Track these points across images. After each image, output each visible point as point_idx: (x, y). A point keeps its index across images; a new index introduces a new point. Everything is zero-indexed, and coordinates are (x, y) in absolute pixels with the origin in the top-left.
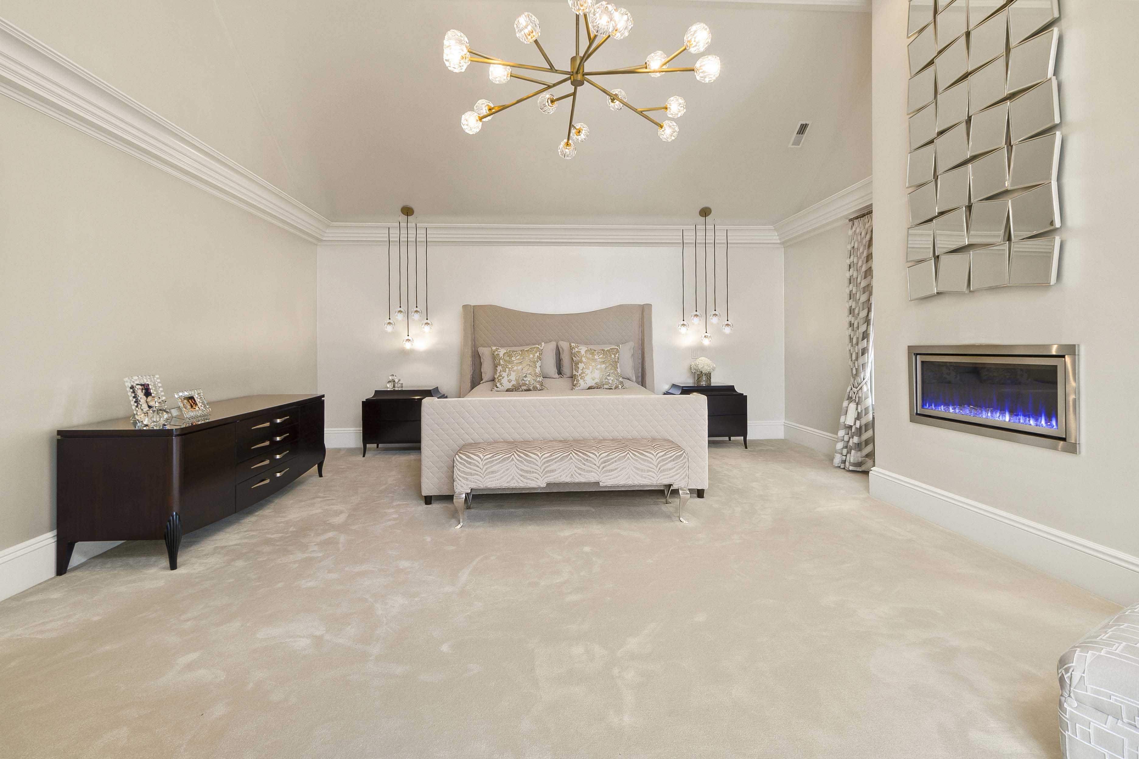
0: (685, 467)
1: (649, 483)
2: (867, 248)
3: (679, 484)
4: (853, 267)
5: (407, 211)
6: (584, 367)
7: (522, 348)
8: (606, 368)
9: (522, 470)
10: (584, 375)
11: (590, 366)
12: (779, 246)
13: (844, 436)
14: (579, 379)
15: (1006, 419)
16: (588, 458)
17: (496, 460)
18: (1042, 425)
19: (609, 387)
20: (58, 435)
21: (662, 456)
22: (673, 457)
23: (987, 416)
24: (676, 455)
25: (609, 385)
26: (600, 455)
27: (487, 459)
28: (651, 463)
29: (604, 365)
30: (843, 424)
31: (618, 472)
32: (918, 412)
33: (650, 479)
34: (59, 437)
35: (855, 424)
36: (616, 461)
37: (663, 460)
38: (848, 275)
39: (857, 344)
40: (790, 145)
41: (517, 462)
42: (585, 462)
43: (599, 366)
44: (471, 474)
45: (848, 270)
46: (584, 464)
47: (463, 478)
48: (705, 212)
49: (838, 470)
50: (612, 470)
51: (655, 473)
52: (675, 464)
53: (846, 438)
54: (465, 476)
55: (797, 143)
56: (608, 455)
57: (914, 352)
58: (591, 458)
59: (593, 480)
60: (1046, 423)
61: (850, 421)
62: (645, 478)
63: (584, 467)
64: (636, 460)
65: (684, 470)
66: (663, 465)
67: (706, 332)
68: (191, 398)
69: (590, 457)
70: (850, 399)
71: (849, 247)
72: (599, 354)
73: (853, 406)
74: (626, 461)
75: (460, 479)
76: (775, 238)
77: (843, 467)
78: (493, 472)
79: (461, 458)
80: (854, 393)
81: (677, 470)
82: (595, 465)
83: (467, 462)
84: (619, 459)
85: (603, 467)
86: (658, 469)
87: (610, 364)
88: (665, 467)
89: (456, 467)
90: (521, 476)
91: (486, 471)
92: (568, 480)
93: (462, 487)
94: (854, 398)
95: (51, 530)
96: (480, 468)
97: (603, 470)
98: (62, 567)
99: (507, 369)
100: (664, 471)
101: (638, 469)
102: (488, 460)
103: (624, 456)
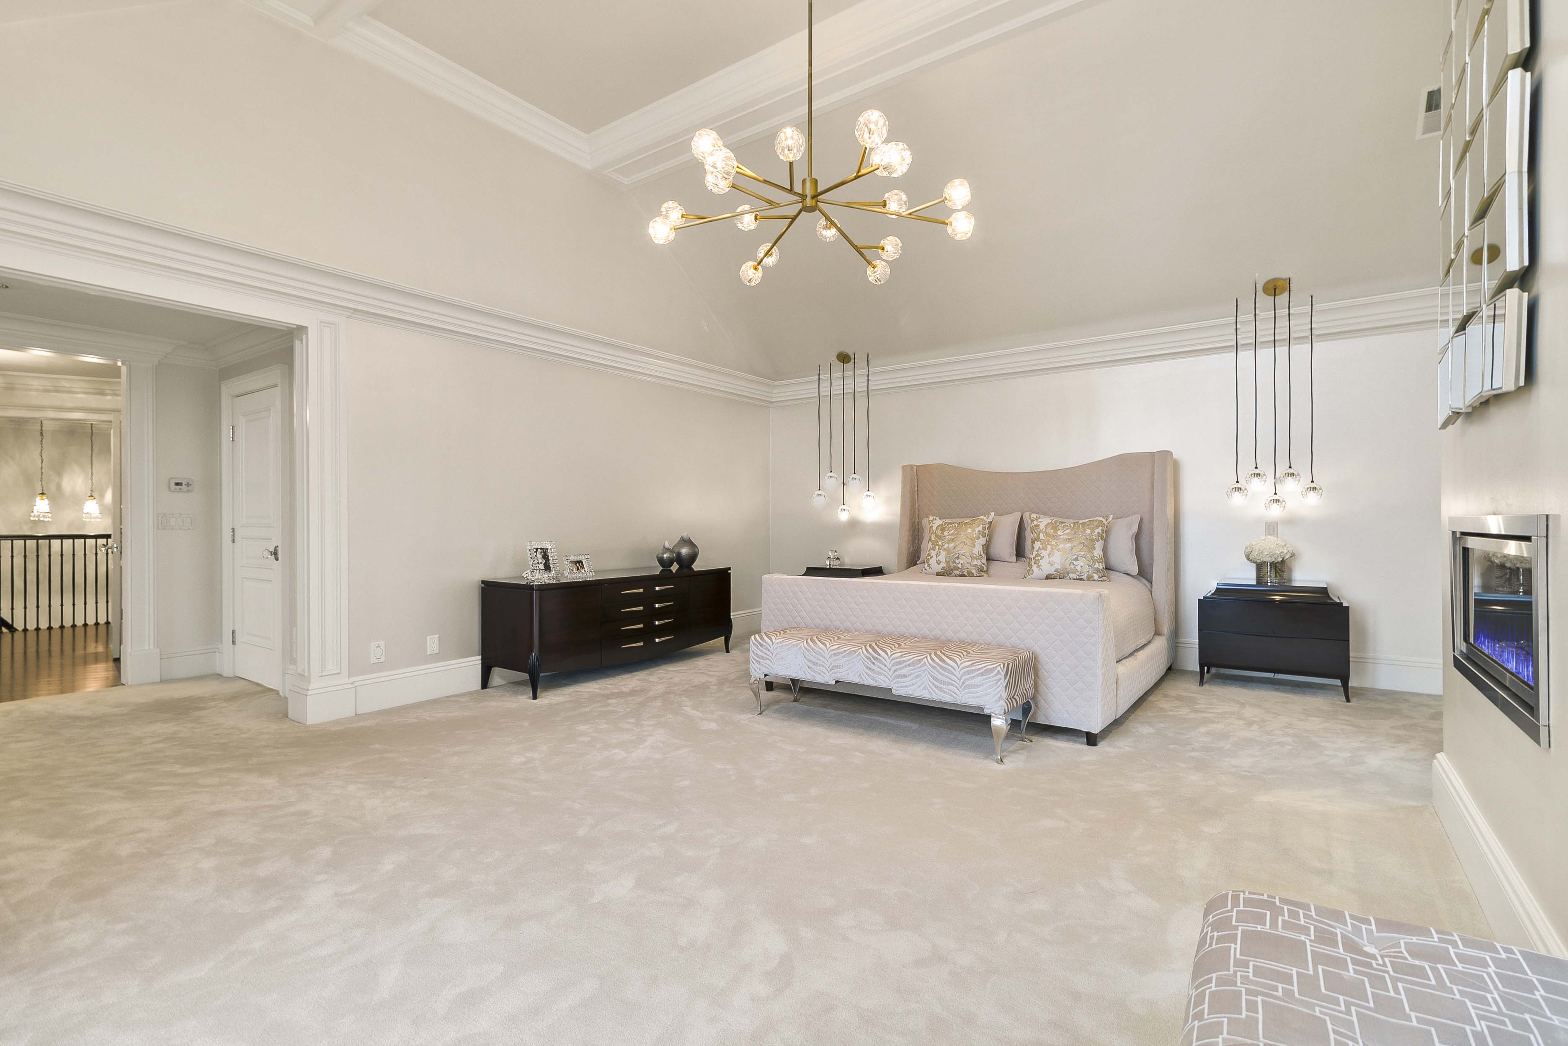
0: (999, 686)
1: (951, 701)
3: (991, 709)
5: (844, 358)
6: (1041, 547)
7: (959, 520)
8: (1072, 549)
9: (809, 661)
10: (1039, 558)
11: (1048, 546)
14: (1033, 564)
16: (878, 657)
17: (786, 646)
19: (1078, 577)
20: (482, 583)
21: (967, 667)
22: (982, 671)
24: (986, 668)
25: (1077, 573)
26: (892, 655)
27: (778, 643)
28: (952, 673)
29: (1070, 545)
31: (913, 679)
33: (952, 696)
34: (483, 585)
36: (909, 665)
37: (968, 672)
40: (1419, 135)
41: (805, 651)
42: (874, 661)
43: (1062, 546)
44: (763, 658)
46: (874, 663)
47: (756, 661)
48: (1274, 287)
50: (905, 676)
51: (957, 687)
52: (984, 680)
54: (758, 659)
56: (901, 656)
58: (882, 657)
59: (884, 686)
62: (945, 692)
63: (873, 667)
64: (933, 667)
65: (997, 691)
66: (968, 679)
68: (580, 562)
69: (880, 655)
72: (1065, 529)
74: (921, 667)
75: (754, 661)
78: (782, 659)
79: (756, 640)
81: (987, 688)
82: (886, 666)
83: (760, 643)
84: (913, 664)
85: (895, 671)
86: (961, 683)
87: (1080, 543)
88: (971, 682)
89: (752, 648)
90: (809, 667)
92: (856, 680)
93: (755, 670)
95: (479, 655)
96: (771, 653)
97: (895, 674)
98: (485, 684)
99: (937, 547)
100: (969, 687)
101: (936, 679)
102: (778, 645)
103: (920, 659)
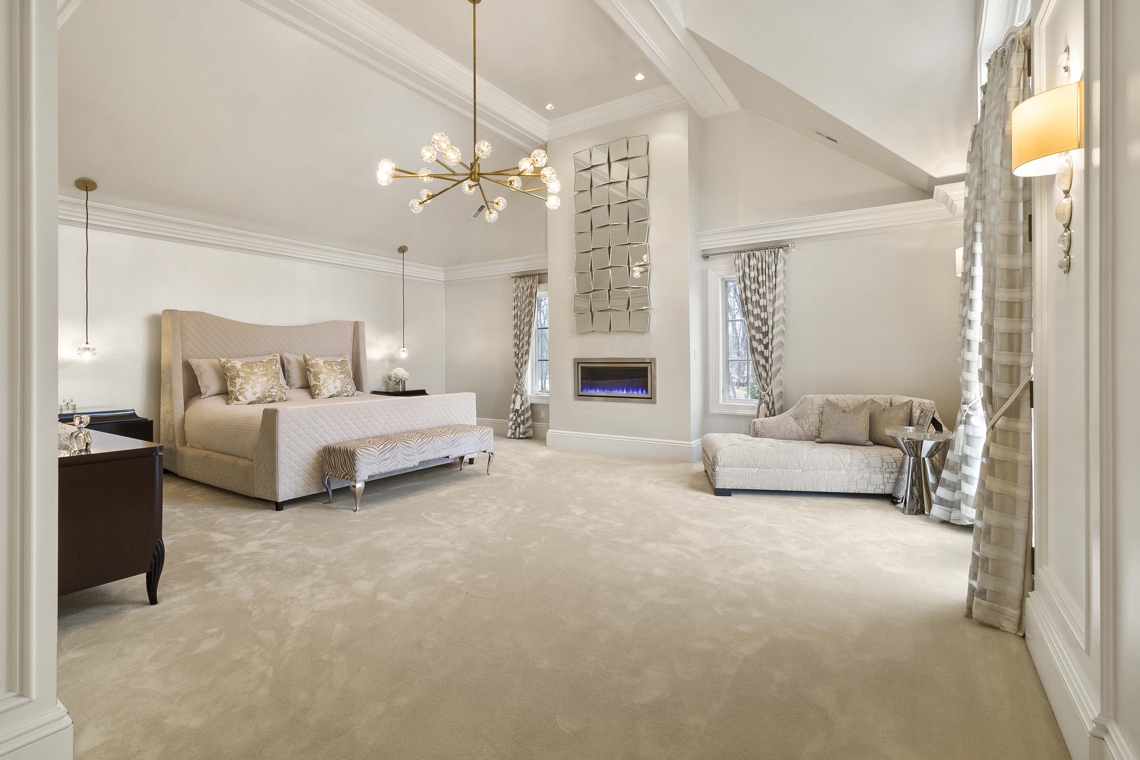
2: (528, 297)
4: (517, 308)
5: (86, 185)
12: (442, 283)
13: (513, 417)
14: (322, 388)
15: (624, 393)
17: (387, 449)
18: (640, 394)
19: (347, 395)
22: (487, 432)
23: (616, 393)
25: (348, 393)
26: (450, 436)
27: (381, 449)
30: (512, 409)
31: (460, 447)
32: (579, 394)
35: (521, 408)
36: (459, 439)
37: (482, 435)
38: (514, 313)
39: (522, 357)
40: (471, 217)
41: (402, 449)
42: (442, 443)
43: (339, 376)
44: (369, 464)
45: (514, 309)
47: (364, 468)
48: (402, 250)
49: (510, 439)
50: (457, 446)
51: (479, 444)
53: (514, 418)
54: (364, 466)
55: (475, 216)
56: (454, 436)
57: (578, 362)
60: (641, 392)
61: (517, 407)
62: (474, 448)
64: (469, 437)
65: (492, 440)
66: (483, 438)
67: (404, 347)
70: (516, 393)
71: (514, 295)
72: (336, 365)
73: (519, 397)
74: (464, 438)
76: (442, 277)
77: (514, 437)
78: (385, 460)
79: (362, 451)
80: (519, 389)
81: (489, 440)
82: (448, 443)
83: (366, 454)
85: (452, 445)
86: (480, 441)
87: (347, 374)
88: (483, 440)
89: (359, 460)
90: (405, 459)
91: (380, 459)
92: (432, 457)
93: (362, 477)
94: (519, 392)
96: (377, 458)
100: (483, 442)
101: (471, 443)
102: (381, 451)
103: (463, 435)
